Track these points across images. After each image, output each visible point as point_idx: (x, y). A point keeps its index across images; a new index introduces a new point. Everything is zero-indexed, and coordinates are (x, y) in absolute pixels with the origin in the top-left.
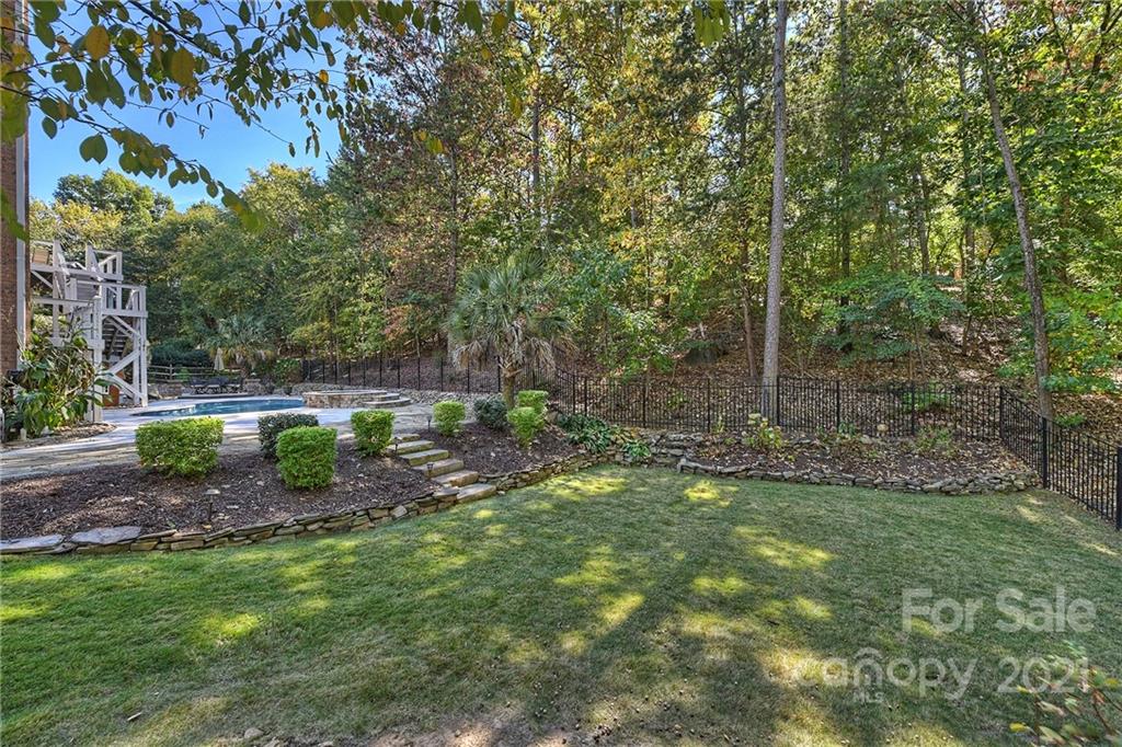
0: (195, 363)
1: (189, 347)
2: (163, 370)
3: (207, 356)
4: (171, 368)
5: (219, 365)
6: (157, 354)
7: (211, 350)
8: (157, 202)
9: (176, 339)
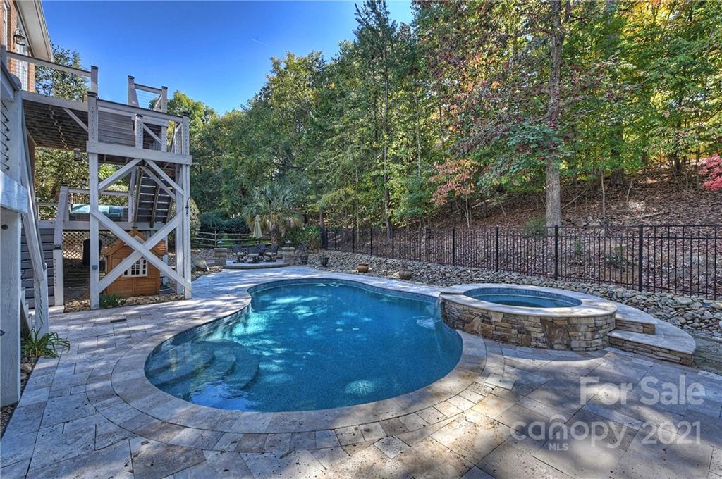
0: (234, 229)
1: (226, 216)
2: (209, 236)
3: (244, 223)
4: (216, 234)
5: (257, 233)
6: (205, 222)
7: (248, 219)
8: (206, 114)
9: (217, 210)
